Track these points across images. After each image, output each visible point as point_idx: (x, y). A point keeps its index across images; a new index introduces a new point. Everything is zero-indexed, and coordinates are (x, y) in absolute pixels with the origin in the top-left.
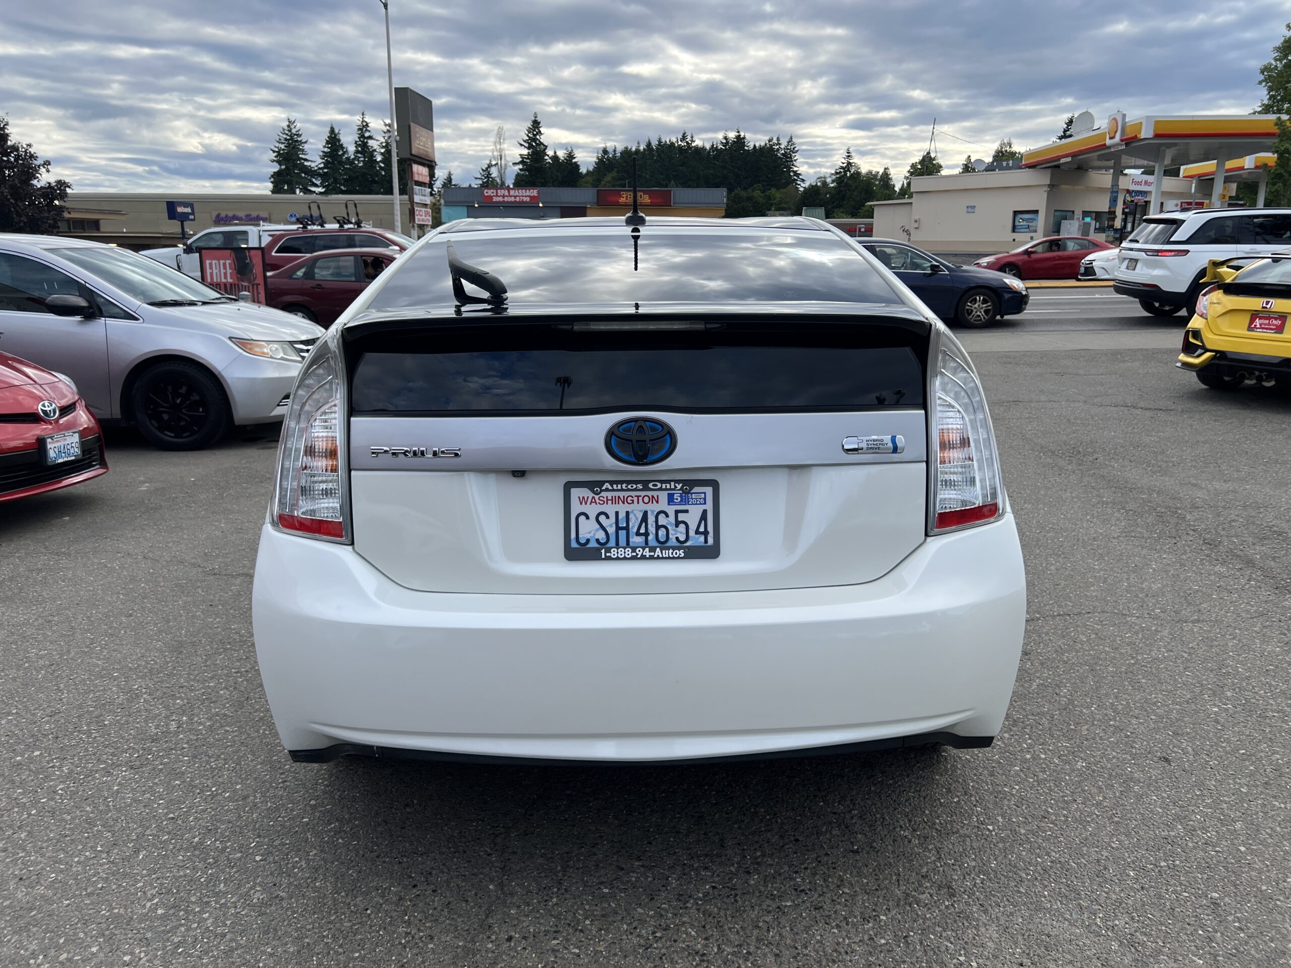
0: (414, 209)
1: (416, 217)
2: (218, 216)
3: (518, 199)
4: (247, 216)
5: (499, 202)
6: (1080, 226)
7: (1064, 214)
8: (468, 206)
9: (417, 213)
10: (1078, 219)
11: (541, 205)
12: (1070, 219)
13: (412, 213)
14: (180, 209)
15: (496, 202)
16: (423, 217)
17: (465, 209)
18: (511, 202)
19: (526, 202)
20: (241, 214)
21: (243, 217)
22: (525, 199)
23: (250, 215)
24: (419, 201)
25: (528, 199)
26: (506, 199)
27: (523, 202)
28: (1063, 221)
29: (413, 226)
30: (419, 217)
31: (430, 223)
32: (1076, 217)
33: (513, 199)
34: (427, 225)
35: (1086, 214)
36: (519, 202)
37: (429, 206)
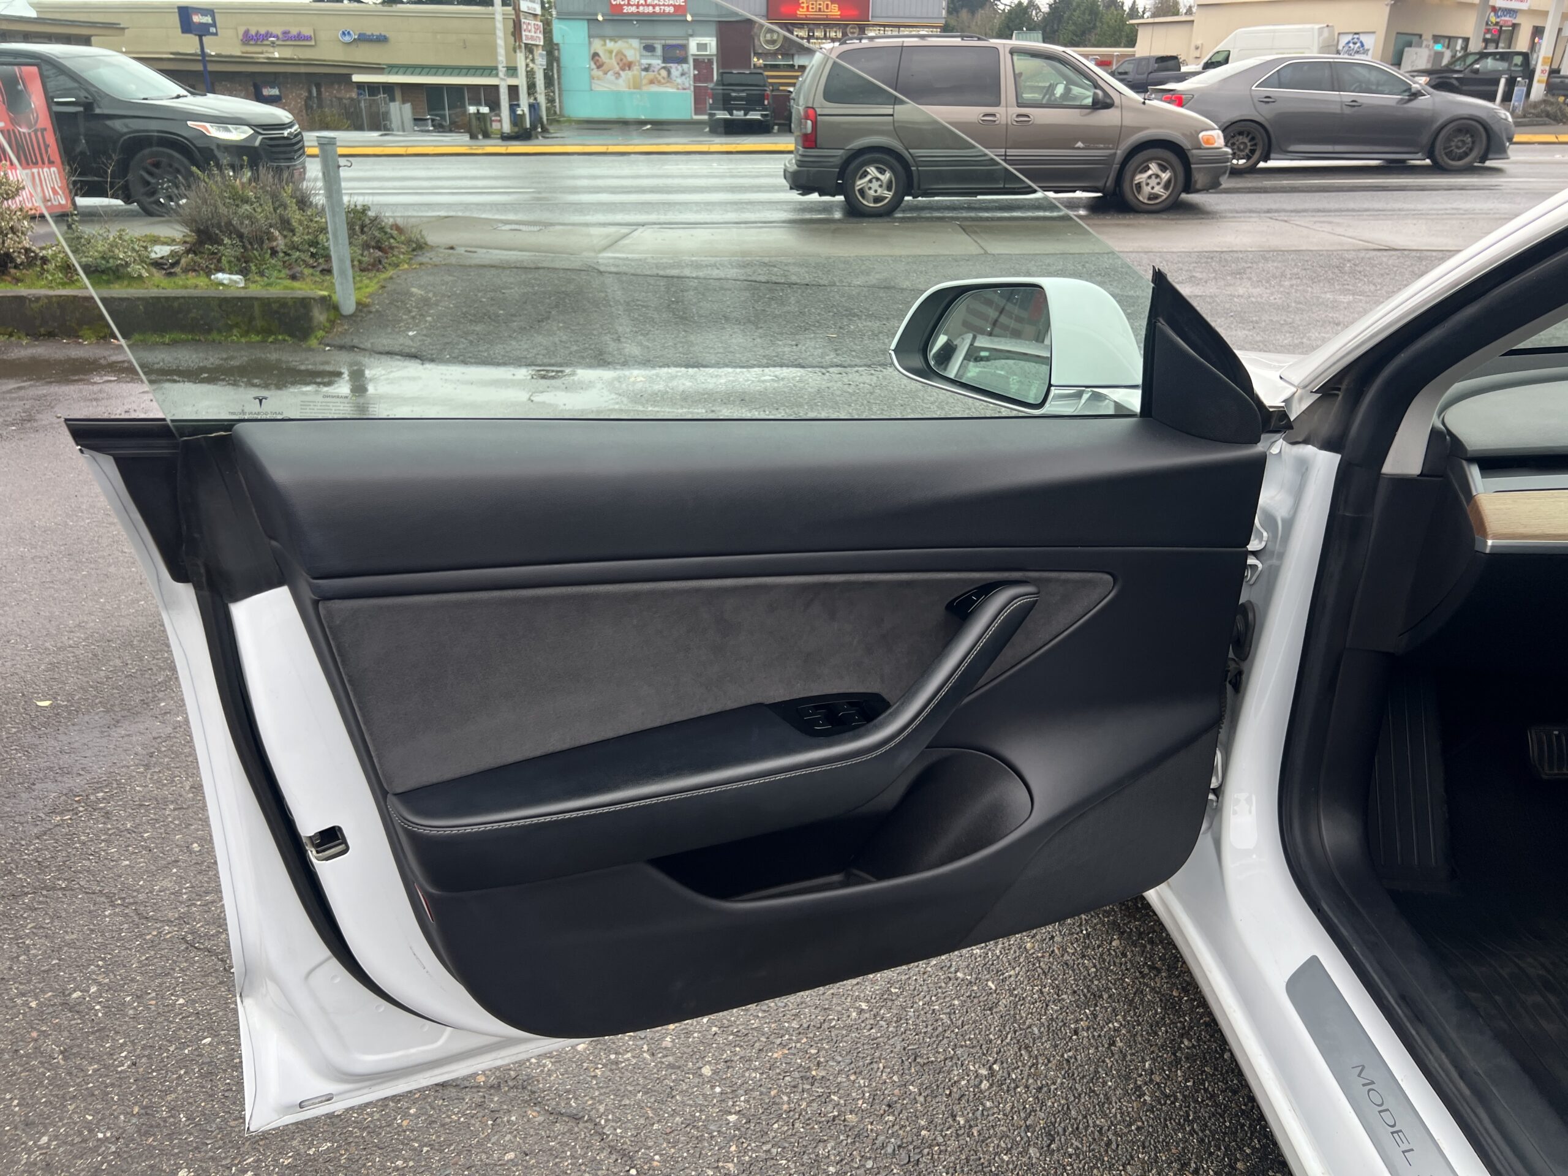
0: (520, 21)
1: (524, 33)
2: (247, 32)
3: (657, 9)
4: (285, 33)
5: (632, 14)
6: (1430, 56)
7: (1408, 38)
8: (588, 20)
9: (524, 27)
10: (1427, 46)
11: (689, 18)
12: (1415, 46)
13: (517, 29)
14: (197, 19)
15: (628, 14)
16: (533, 34)
17: (585, 24)
18: (648, 14)
19: (669, 14)
20: (278, 31)
21: (280, 36)
22: (667, 9)
23: (289, 32)
24: (526, 10)
25: (672, 10)
26: (641, 9)
27: (664, 14)
28: (1407, 49)
29: (520, 47)
30: (527, 33)
31: (542, 43)
32: (1425, 43)
33: (651, 9)
34: (537, 46)
35: (1437, 39)
36: (660, 14)
37: (539, 18)
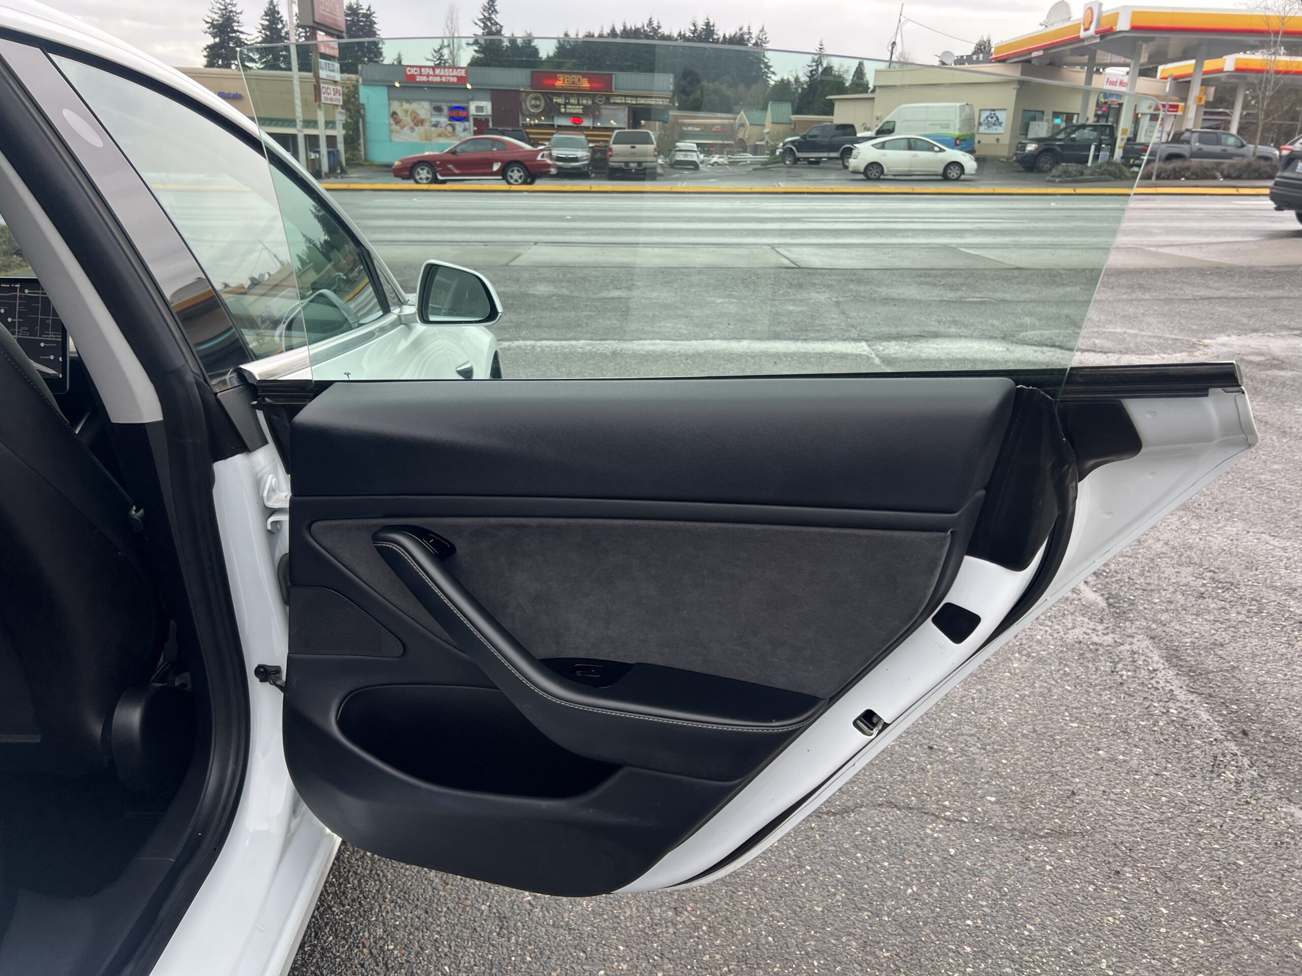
0: (319, 86)
1: (323, 96)
3: (444, 79)
5: (424, 82)
6: (1049, 128)
7: (1032, 114)
8: (388, 86)
9: (324, 90)
10: (1047, 120)
11: (469, 86)
12: (1039, 120)
13: (317, 89)
16: (332, 96)
17: (385, 90)
18: (436, 83)
19: (453, 83)
22: (451, 80)
24: (325, 77)
25: (455, 80)
26: (431, 79)
27: (448, 83)
28: (1031, 122)
29: (319, 106)
30: (326, 96)
31: (341, 103)
32: (1045, 118)
33: (438, 79)
34: (337, 106)
35: (1056, 115)
36: (445, 83)
37: (339, 84)
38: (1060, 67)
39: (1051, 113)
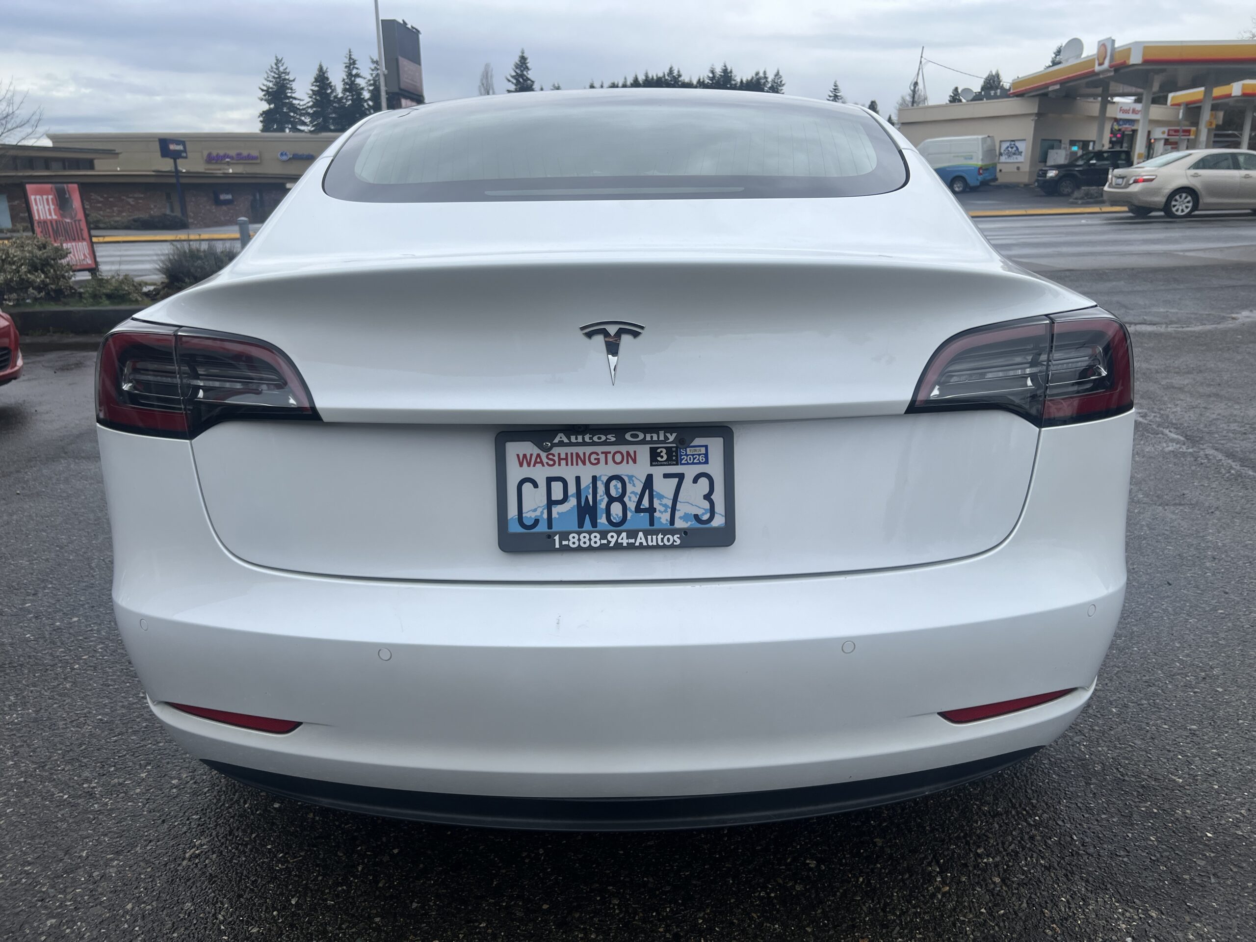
2: (209, 155)
4: (239, 155)
6: (1067, 155)
7: (1051, 143)
10: (1065, 148)
12: (1056, 149)
14: (172, 147)
20: (233, 153)
21: (235, 157)
23: (241, 154)
28: (1050, 151)
32: (1063, 146)
35: (1072, 142)
38: (1075, 99)
39: (1068, 142)
